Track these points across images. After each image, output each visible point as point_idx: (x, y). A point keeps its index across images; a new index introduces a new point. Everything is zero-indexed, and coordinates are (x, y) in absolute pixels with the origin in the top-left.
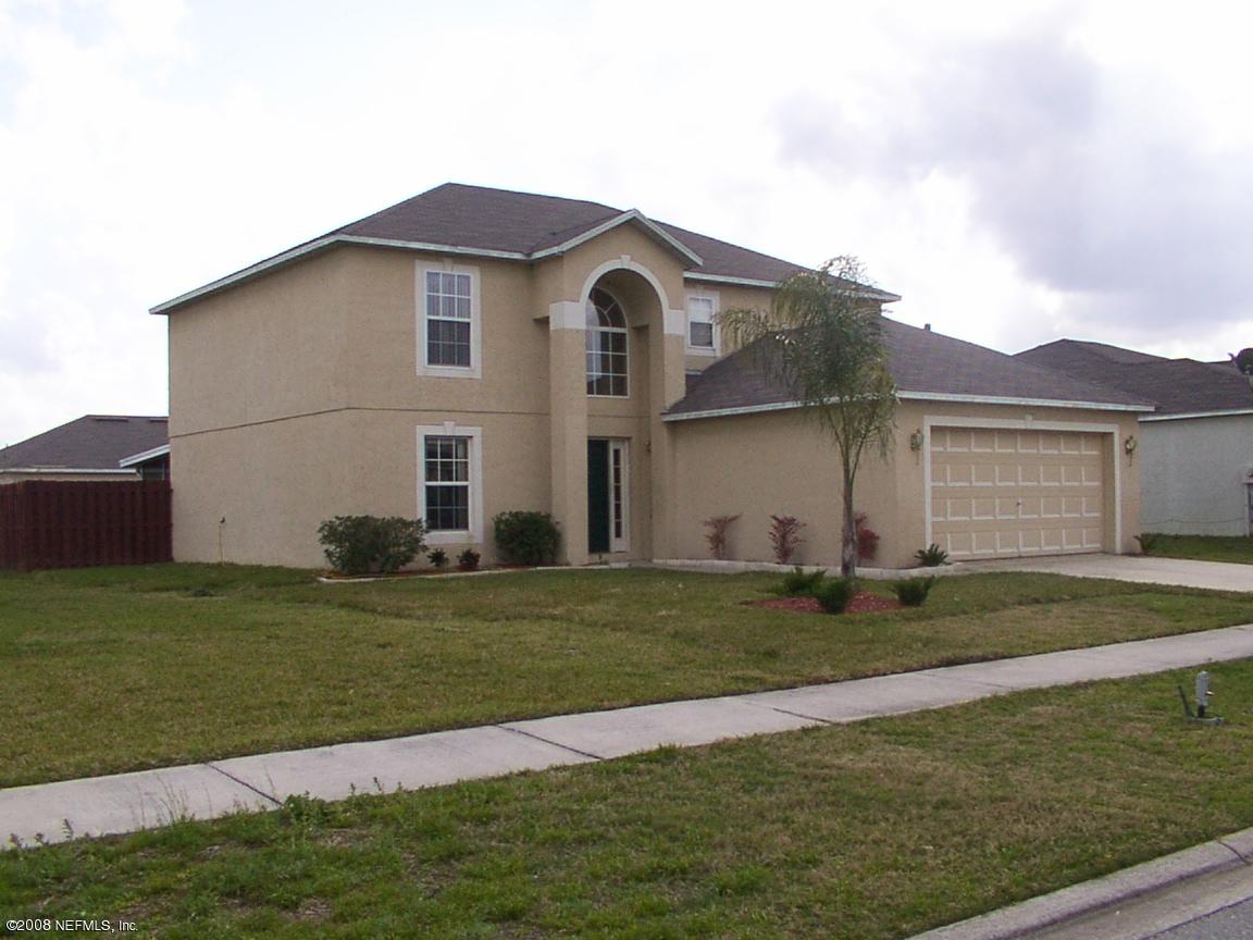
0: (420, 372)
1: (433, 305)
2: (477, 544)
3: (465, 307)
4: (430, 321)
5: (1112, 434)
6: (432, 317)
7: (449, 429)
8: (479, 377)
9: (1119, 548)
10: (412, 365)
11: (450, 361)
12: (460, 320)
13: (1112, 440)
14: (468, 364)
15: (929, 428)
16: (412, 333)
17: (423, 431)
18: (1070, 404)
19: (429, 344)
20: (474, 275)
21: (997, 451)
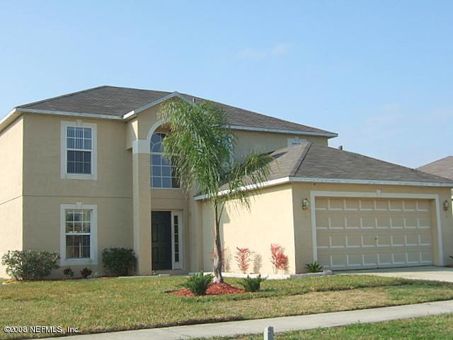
0: (63, 177)
1: (70, 143)
2: (94, 265)
3: (88, 144)
4: (68, 151)
5: (434, 199)
6: (70, 149)
7: (79, 206)
8: (96, 179)
9: (441, 262)
10: (58, 174)
11: (80, 172)
12: (86, 150)
13: (435, 203)
14: (90, 172)
15: (314, 198)
16: (58, 157)
17: (64, 207)
18: (403, 183)
19: (68, 163)
20: (94, 127)
21: (361, 210)
